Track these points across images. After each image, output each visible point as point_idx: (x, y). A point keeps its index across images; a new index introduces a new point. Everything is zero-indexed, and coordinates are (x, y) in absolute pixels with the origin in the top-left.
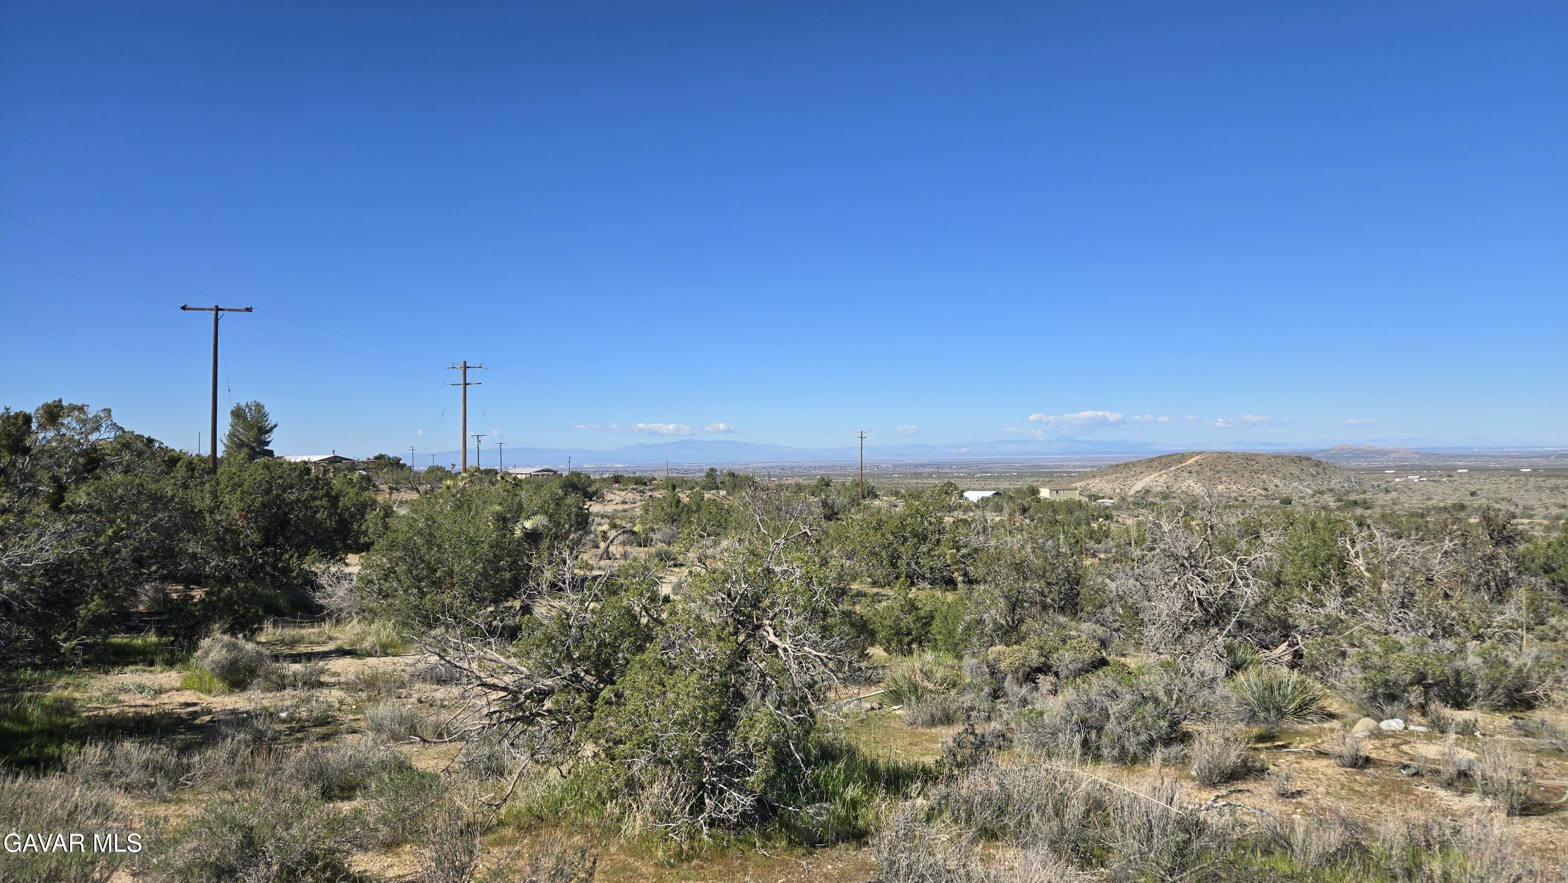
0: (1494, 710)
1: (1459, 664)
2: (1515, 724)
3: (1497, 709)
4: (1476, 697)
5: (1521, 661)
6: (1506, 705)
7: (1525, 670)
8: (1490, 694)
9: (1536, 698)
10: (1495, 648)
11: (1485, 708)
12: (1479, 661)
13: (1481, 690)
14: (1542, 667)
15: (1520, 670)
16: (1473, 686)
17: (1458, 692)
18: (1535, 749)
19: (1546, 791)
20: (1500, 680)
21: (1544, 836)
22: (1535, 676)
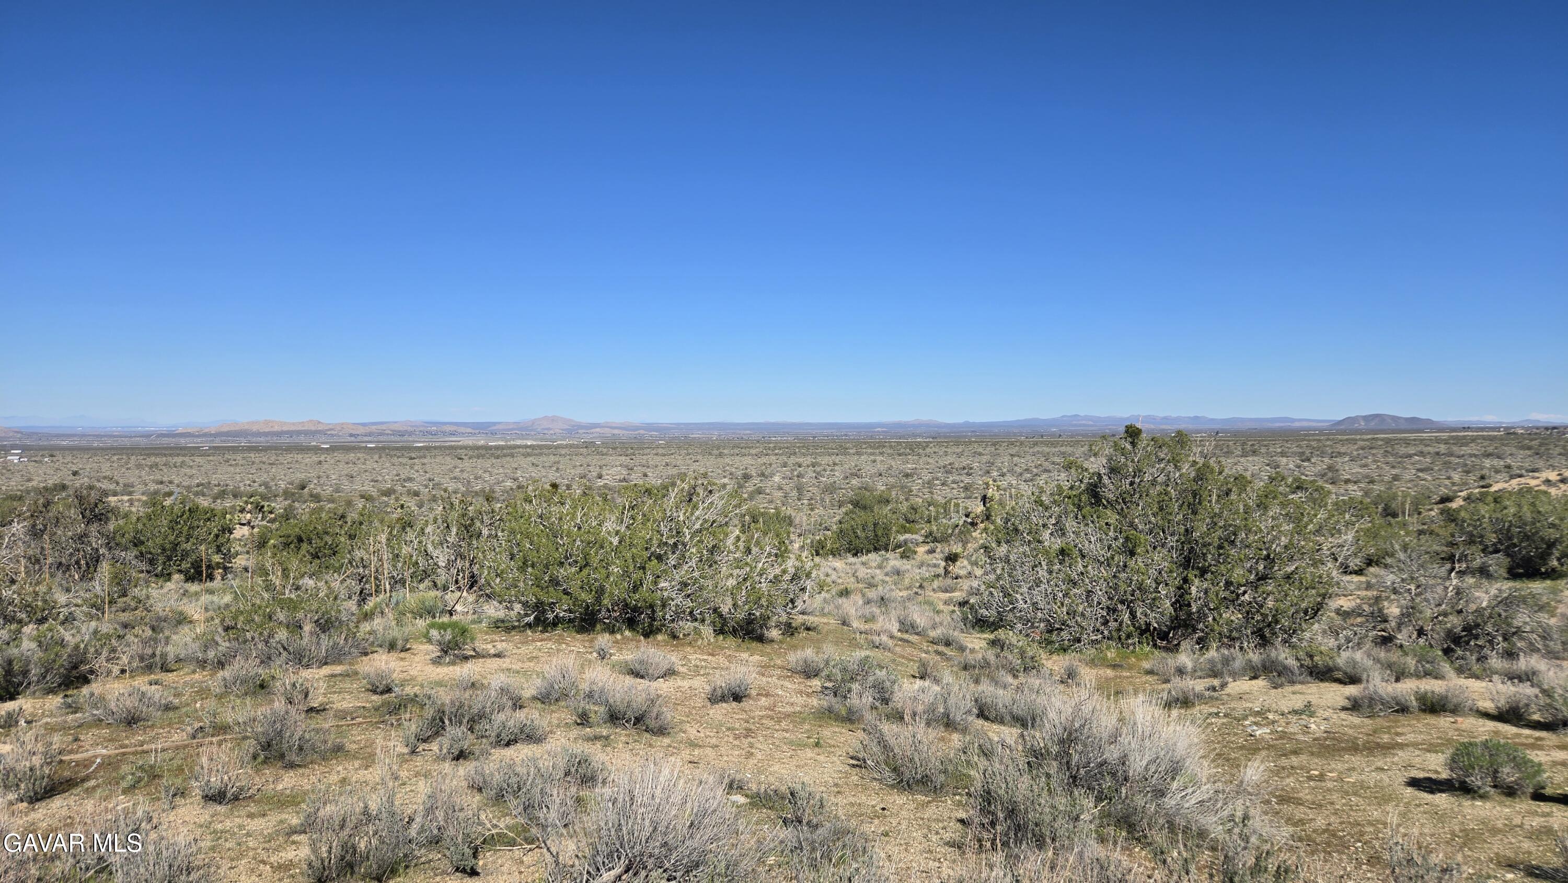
0: (48, 693)
1: (13, 651)
2: (65, 703)
3: (51, 691)
4: (29, 684)
5: (78, 638)
6: (60, 685)
7: (82, 646)
8: (45, 677)
9: (92, 672)
10: (51, 630)
11: (37, 693)
12: (33, 645)
13: (34, 675)
14: (99, 640)
15: (77, 647)
16: (25, 673)
17: (9, 681)
18: (77, 724)
19: (77, 765)
20: (54, 661)
21: (64, 812)
22: (92, 650)
